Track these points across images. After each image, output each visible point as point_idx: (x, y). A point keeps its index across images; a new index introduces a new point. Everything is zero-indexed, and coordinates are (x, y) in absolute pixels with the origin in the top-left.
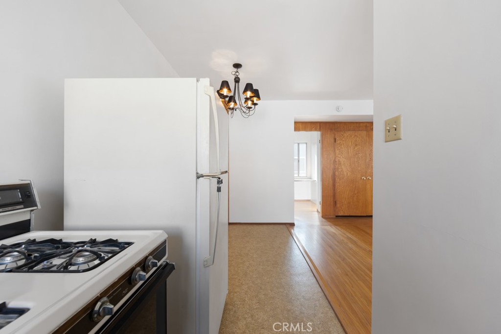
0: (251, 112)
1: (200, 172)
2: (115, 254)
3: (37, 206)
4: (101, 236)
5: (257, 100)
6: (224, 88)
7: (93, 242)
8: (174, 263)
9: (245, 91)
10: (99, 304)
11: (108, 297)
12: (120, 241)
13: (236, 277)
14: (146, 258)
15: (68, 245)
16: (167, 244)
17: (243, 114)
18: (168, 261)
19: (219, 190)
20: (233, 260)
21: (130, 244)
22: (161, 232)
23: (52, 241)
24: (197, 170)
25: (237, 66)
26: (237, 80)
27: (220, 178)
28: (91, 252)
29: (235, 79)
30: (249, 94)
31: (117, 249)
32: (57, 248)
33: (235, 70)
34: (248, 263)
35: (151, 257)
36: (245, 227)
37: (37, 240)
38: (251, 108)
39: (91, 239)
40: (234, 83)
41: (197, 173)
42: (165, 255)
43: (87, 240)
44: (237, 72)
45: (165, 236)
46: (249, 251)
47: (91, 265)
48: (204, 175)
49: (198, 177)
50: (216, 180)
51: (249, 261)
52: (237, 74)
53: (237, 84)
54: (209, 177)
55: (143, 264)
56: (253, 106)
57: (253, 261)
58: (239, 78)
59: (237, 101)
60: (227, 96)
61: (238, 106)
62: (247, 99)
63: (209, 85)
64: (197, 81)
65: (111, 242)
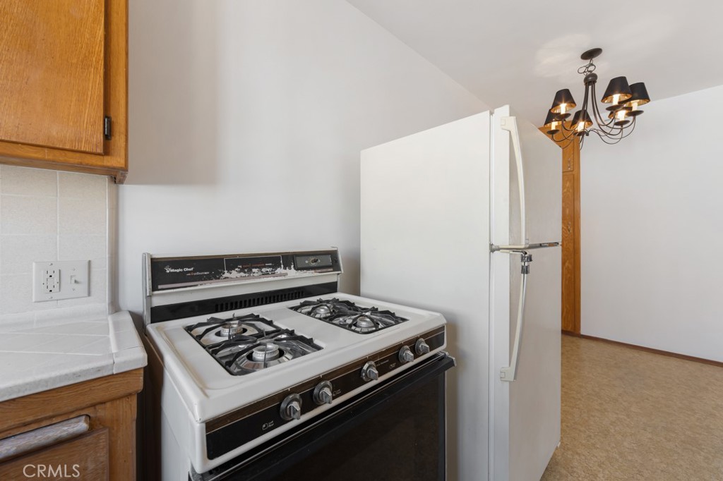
0: (626, 131)
1: (496, 243)
2: (388, 325)
3: (340, 270)
4: (382, 306)
5: (639, 104)
6: (561, 102)
7: (374, 310)
8: (454, 358)
9: (609, 93)
10: (367, 365)
11: (376, 363)
12: (397, 315)
13: (582, 429)
14: (417, 339)
15: (356, 309)
16: (445, 331)
17: (605, 138)
18: (447, 353)
19: (525, 270)
20: (580, 399)
21: (404, 320)
22: (438, 314)
23: (348, 303)
24: (490, 240)
25: (591, 54)
26: (590, 80)
27: (526, 253)
28: (370, 318)
29: (586, 80)
30: (616, 98)
31: (393, 322)
32: (350, 309)
33: (587, 62)
34: (615, 416)
35: (422, 339)
36: (617, 349)
37: (340, 300)
38: (626, 122)
39: (373, 308)
40: (584, 87)
41: (491, 245)
42: (443, 344)
43: (370, 307)
44: (592, 65)
45: (444, 321)
46: (620, 395)
47: (370, 330)
48: (501, 247)
49: (492, 251)
50: (519, 254)
51: (617, 414)
52: (591, 68)
53: (590, 87)
54: (508, 251)
55: (412, 344)
56: (631, 119)
57: (628, 416)
58: (595, 76)
59: (592, 117)
60: (567, 115)
61: (595, 126)
62: (613, 110)
63: (508, 114)
64: (491, 113)
65: (387, 313)
